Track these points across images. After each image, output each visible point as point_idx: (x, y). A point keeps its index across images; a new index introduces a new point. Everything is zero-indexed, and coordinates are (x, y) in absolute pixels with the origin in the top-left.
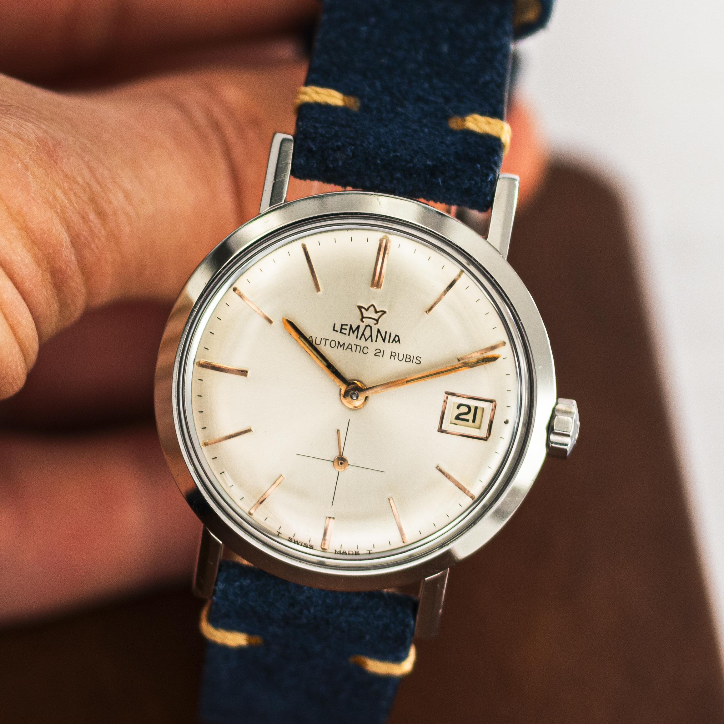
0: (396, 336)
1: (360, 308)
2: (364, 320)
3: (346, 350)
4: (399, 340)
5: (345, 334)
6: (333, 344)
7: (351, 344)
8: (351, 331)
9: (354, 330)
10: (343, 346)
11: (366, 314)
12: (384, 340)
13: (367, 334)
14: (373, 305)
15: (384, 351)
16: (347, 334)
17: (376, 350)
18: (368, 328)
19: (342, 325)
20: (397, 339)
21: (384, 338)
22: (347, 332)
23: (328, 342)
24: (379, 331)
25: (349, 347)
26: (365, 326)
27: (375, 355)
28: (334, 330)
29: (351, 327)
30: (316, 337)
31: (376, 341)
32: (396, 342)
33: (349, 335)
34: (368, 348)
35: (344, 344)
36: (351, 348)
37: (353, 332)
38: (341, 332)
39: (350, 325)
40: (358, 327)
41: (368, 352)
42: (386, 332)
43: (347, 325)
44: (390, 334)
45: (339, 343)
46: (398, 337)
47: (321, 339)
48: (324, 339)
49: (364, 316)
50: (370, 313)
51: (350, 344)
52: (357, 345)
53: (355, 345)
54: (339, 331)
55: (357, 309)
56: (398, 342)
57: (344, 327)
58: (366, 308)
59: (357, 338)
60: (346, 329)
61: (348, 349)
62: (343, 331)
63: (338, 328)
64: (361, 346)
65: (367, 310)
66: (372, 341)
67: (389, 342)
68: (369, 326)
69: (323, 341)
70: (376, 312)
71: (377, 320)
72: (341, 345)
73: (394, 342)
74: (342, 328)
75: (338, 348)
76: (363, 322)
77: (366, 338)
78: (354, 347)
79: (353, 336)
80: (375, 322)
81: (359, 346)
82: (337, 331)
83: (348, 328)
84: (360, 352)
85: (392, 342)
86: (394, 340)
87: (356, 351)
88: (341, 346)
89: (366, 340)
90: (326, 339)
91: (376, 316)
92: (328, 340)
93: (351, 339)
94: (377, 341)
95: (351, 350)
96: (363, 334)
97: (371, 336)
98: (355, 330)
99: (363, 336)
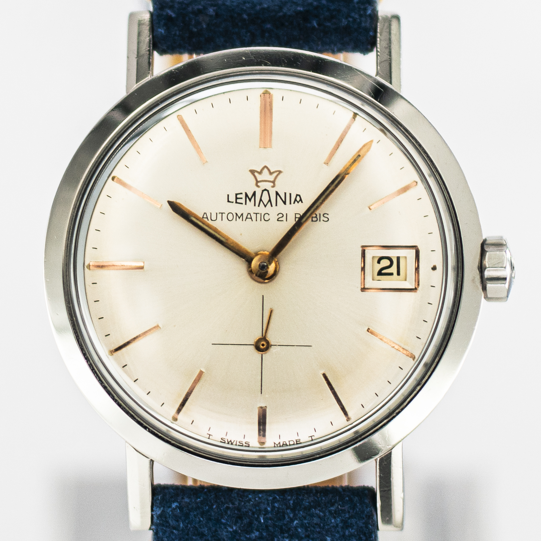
0: (297, 195)
1: (252, 172)
2: (259, 184)
3: (245, 220)
4: (301, 200)
5: (242, 204)
6: (230, 217)
7: (250, 214)
8: (247, 199)
9: (250, 197)
10: (242, 217)
11: (259, 178)
12: (285, 203)
13: (265, 199)
14: (265, 167)
15: (287, 214)
16: (244, 203)
17: (278, 215)
18: (265, 192)
19: (236, 195)
20: (298, 199)
21: (284, 200)
22: (243, 201)
23: (225, 216)
24: (277, 193)
25: (248, 217)
26: (261, 191)
27: (278, 220)
28: (228, 201)
29: (246, 195)
30: (211, 213)
31: (276, 205)
32: (298, 202)
33: (246, 204)
34: (269, 214)
35: (242, 214)
36: (250, 217)
37: (250, 200)
38: (236, 202)
39: (245, 193)
40: (254, 194)
41: (269, 219)
42: (285, 193)
43: (241, 193)
44: (290, 194)
45: (237, 214)
46: (299, 196)
47: (217, 213)
48: (220, 213)
49: (259, 180)
50: (265, 175)
51: (248, 214)
52: (256, 214)
53: (254, 213)
54: (235, 202)
55: (250, 174)
56: (300, 202)
57: (238, 196)
58: (259, 171)
59: (255, 205)
60: (241, 198)
61: (247, 219)
62: (238, 201)
63: (232, 198)
64: (261, 214)
65: (260, 173)
66: (272, 206)
67: (290, 203)
68: (265, 190)
69: (219, 216)
70: (271, 173)
71: (273, 182)
72: (239, 216)
73: (296, 202)
74: (237, 198)
75: (236, 220)
76: (258, 186)
77: (265, 204)
78: (254, 217)
79: (250, 204)
80: (272, 184)
81: (259, 213)
82: (233, 202)
83: (243, 196)
84: (261, 220)
85: (294, 203)
86: (296, 200)
87: (256, 221)
88: (239, 218)
89: (265, 206)
90: (222, 213)
91: (272, 178)
92: (224, 213)
93: (249, 208)
94: (278, 205)
95: (250, 219)
96: (261, 200)
97: (270, 201)
98: (252, 197)
99: (261, 202)
